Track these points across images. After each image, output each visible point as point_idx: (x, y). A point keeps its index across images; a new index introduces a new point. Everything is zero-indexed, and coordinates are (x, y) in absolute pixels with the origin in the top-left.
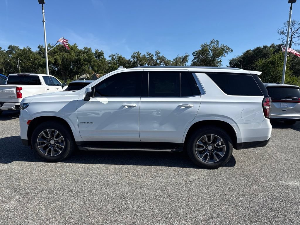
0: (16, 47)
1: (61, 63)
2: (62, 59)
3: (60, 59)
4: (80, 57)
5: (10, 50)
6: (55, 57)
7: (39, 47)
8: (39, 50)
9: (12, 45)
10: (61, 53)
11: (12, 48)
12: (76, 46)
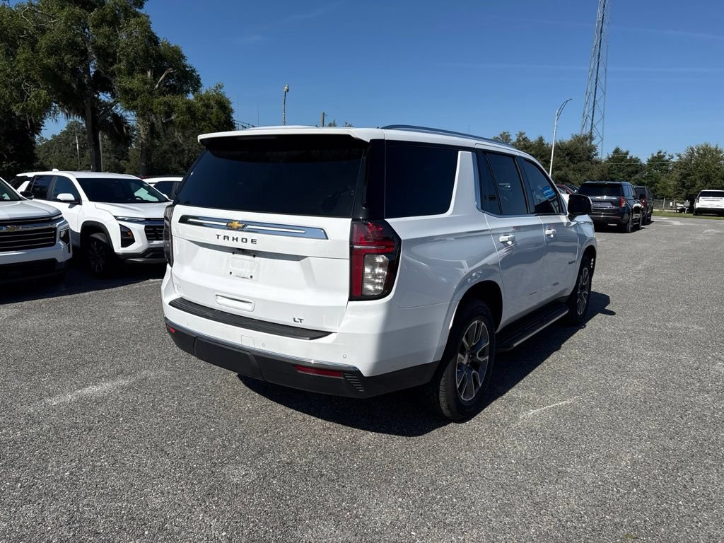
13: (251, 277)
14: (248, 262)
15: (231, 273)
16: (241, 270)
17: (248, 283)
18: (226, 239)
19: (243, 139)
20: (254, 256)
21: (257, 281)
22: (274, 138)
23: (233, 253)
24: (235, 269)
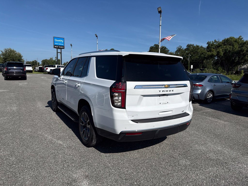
0: (192, 45)
1: (222, 55)
2: (224, 51)
3: (223, 52)
4: (243, 48)
5: (188, 48)
6: (218, 50)
7: (208, 43)
8: (208, 45)
9: (189, 44)
10: (225, 47)
11: (189, 46)
12: (241, 38)
13: (168, 103)
14: (165, 98)
15: (160, 103)
16: (164, 101)
17: (167, 105)
18: (163, 92)
19: (155, 56)
20: (167, 96)
21: (170, 103)
22: (166, 57)
23: (160, 96)
24: (161, 101)
